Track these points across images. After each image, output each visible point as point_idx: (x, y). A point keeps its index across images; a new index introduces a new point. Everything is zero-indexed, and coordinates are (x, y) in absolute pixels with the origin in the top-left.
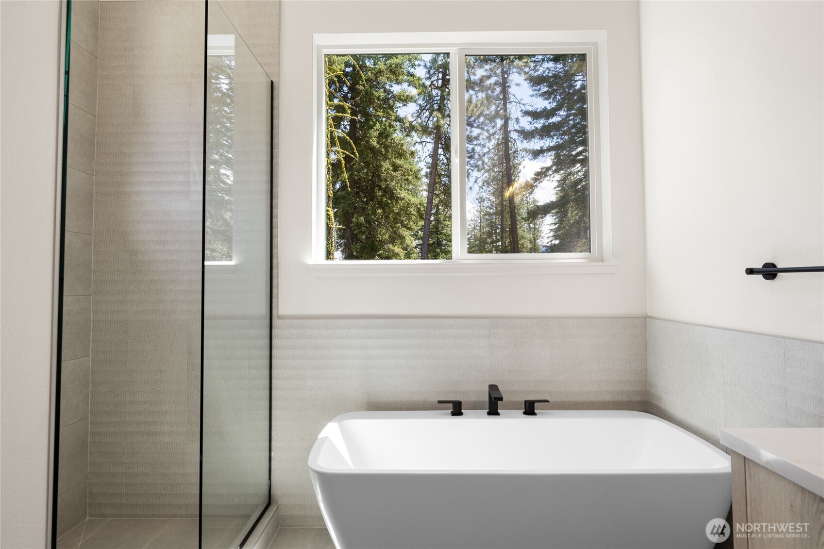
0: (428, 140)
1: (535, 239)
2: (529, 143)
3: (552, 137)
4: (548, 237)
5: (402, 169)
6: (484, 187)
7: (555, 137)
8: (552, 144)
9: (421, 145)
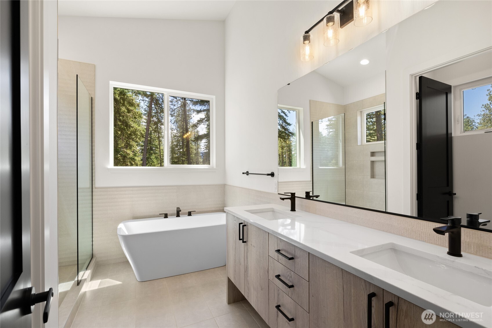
0: (147, 100)
1: (197, 149)
2: (195, 107)
3: (205, 105)
4: (203, 148)
5: (132, 112)
6: (175, 124)
7: (206, 106)
8: (205, 108)
9: (143, 101)
